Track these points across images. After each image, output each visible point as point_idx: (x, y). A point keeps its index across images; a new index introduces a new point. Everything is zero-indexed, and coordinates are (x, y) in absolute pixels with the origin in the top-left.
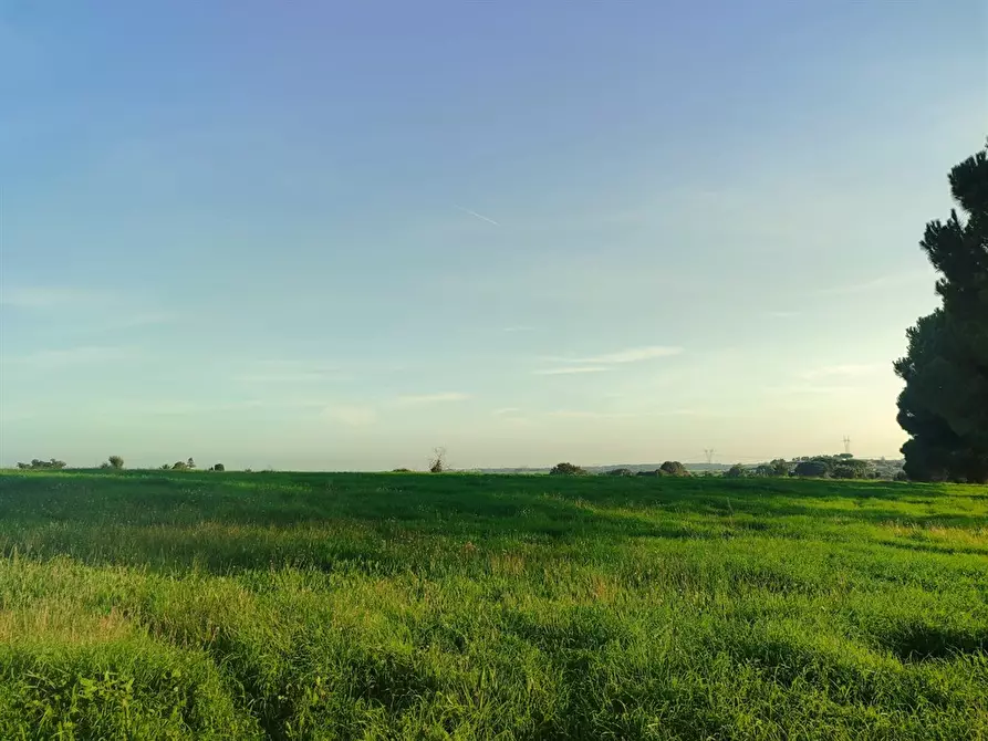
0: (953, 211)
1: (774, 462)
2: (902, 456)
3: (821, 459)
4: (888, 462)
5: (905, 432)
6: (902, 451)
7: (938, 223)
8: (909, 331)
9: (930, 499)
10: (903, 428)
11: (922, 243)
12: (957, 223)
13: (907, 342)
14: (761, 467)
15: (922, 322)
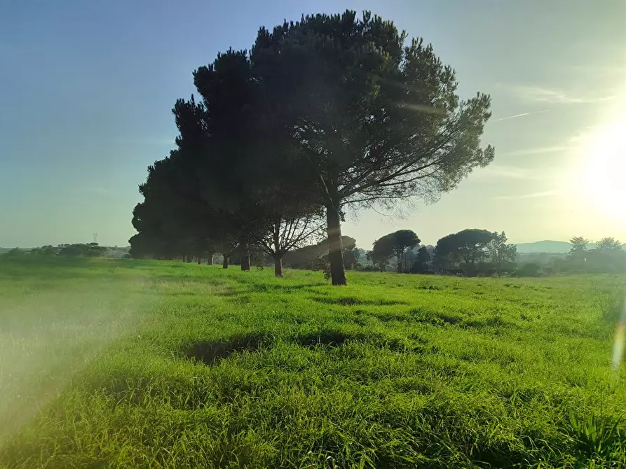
0: (192, 96)
1: (44, 247)
2: (130, 245)
3: (77, 245)
4: (119, 249)
5: (135, 230)
6: (129, 241)
7: (183, 101)
8: (149, 168)
9: (151, 268)
10: (135, 227)
11: (173, 110)
12: (193, 103)
13: (147, 174)
14: (34, 250)
15: (157, 164)
